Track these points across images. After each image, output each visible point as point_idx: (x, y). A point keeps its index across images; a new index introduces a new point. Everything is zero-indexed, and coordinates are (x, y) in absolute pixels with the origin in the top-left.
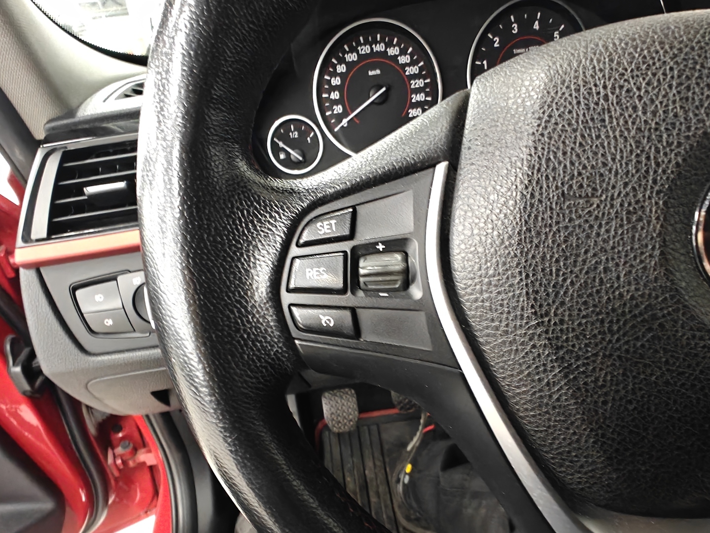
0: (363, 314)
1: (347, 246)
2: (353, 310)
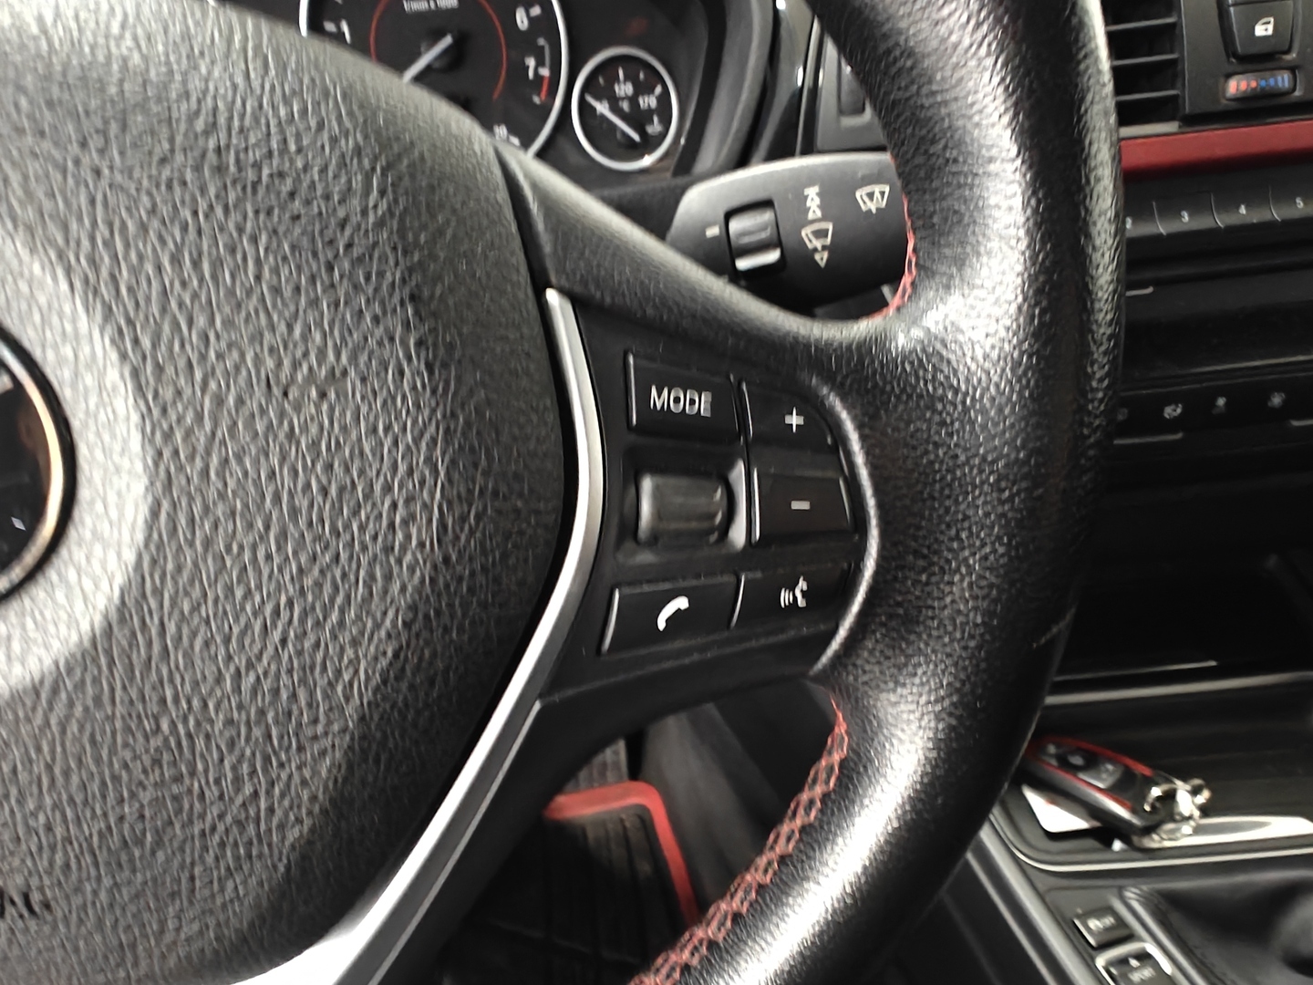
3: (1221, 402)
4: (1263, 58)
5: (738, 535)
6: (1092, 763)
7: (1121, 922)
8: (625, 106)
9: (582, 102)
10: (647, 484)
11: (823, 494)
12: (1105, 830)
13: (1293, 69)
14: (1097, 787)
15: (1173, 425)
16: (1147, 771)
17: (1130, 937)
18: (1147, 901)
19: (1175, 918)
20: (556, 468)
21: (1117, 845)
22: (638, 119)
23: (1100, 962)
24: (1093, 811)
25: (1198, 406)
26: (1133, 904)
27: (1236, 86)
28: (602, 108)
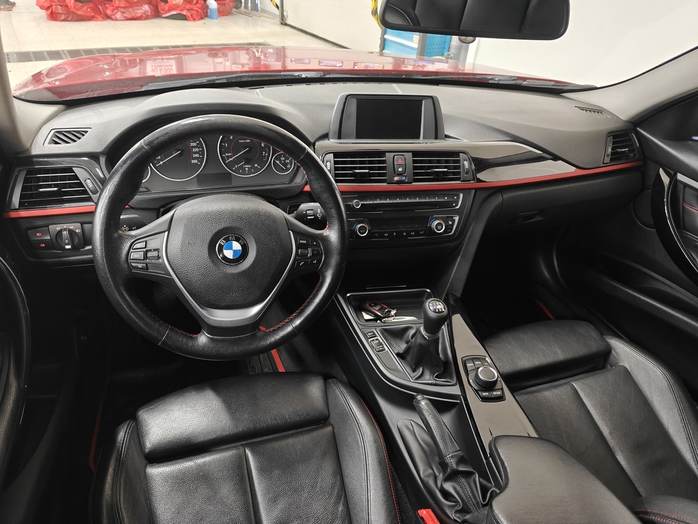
0: (148, 265)
1: (145, 250)
2: (146, 264)
3: (395, 234)
4: (400, 174)
5: (309, 255)
6: (376, 305)
7: (374, 334)
8: (283, 162)
9: (274, 160)
10: (300, 250)
11: (318, 251)
12: (377, 318)
13: (406, 177)
14: (376, 310)
15: (386, 237)
16: (386, 307)
17: (376, 336)
18: (380, 331)
19: (386, 334)
20: (291, 249)
21: (379, 321)
22: (285, 165)
23: (370, 340)
24: (376, 315)
25: (391, 234)
26: (377, 331)
27: (396, 178)
28: (278, 162)
